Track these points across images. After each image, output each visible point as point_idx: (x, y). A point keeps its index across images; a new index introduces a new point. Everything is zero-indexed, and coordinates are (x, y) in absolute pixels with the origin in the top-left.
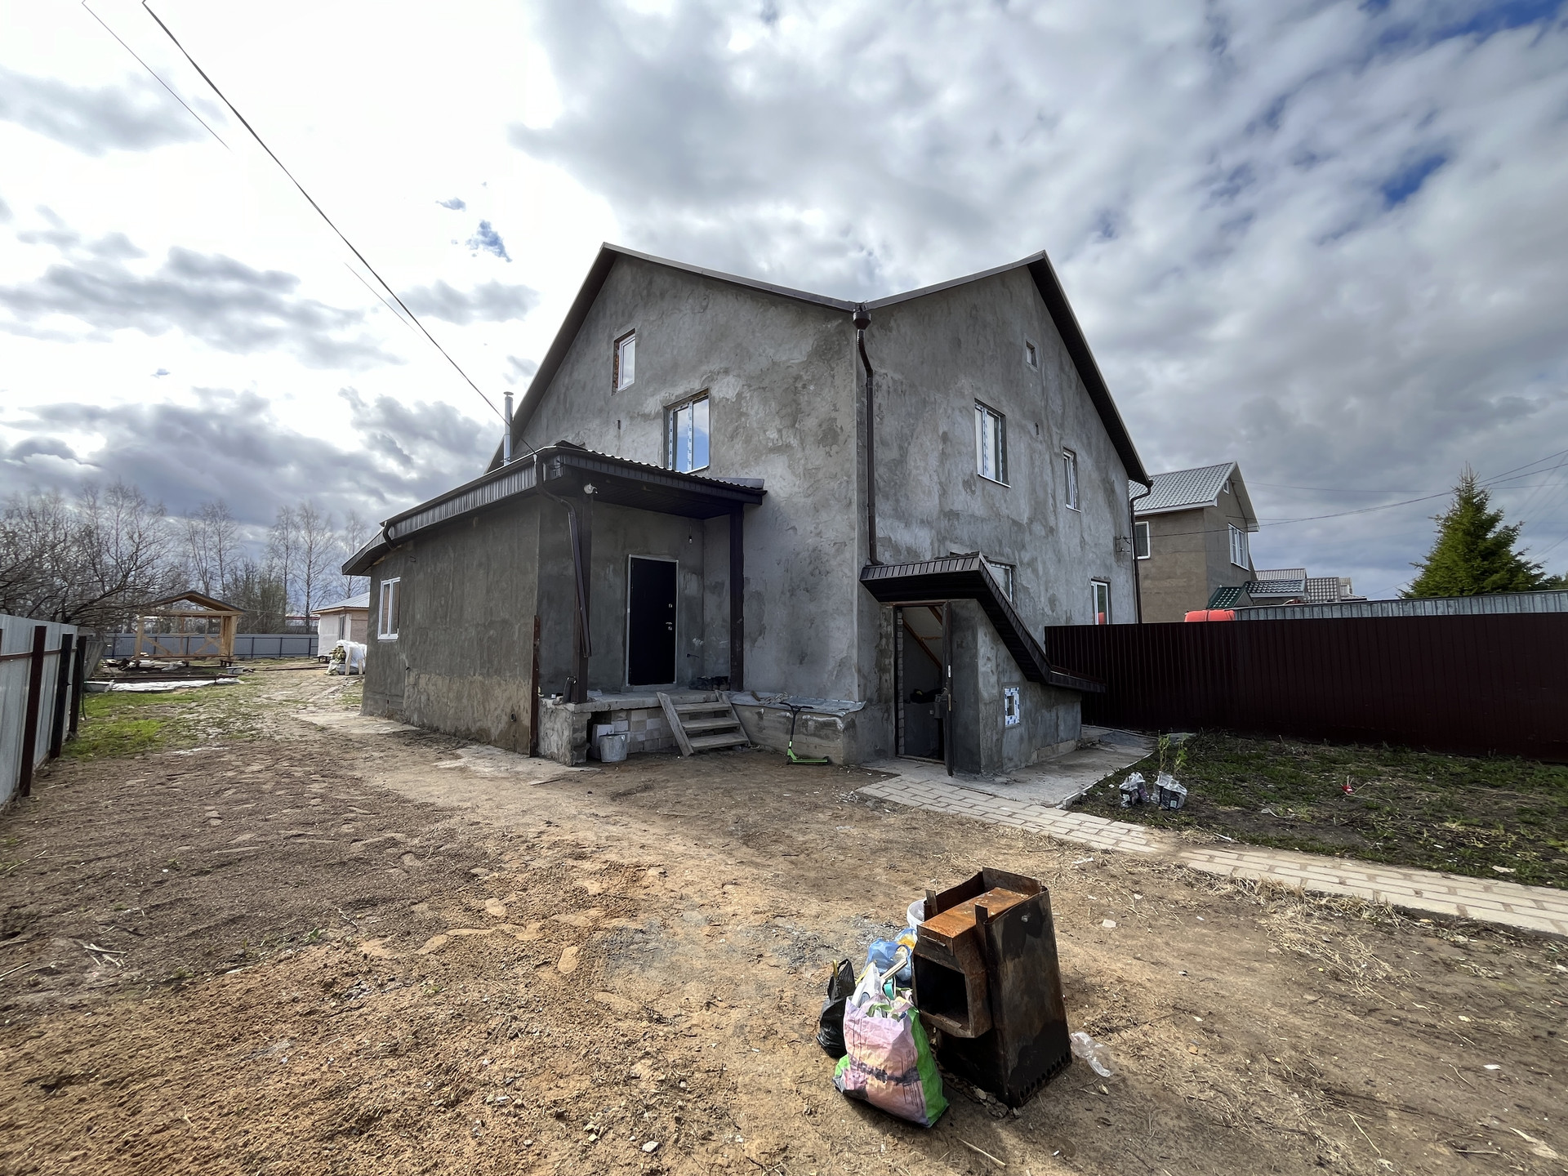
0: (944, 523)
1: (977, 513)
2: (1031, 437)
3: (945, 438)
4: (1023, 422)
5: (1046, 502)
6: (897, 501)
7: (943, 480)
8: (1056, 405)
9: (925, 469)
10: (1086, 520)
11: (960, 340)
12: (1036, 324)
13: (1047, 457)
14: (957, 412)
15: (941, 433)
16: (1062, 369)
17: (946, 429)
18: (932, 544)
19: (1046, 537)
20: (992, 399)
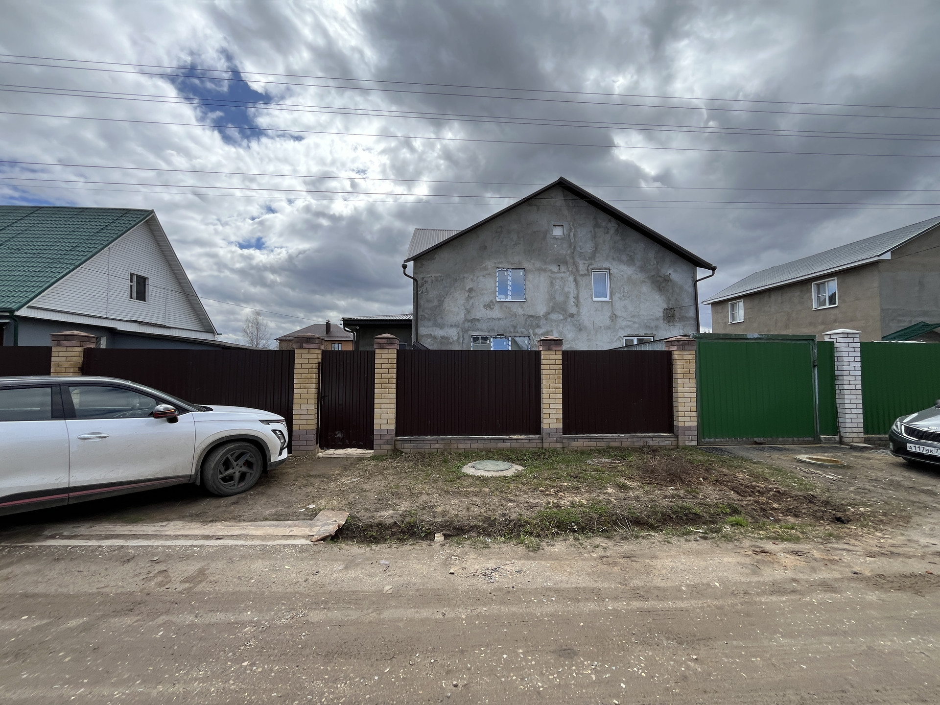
0: (467, 325)
1: (494, 317)
2: (552, 272)
3: (471, 290)
4: (544, 267)
5: (565, 302)
6: (436, 320)
7: (468, 307)
8: (588, 247)
9: (455, 306)
10: (618, 304)
11: (486, 246)
12: (566, 212)
13: (571, 279)
14: (481, 277)
15: (467, 289)
16: (597, 225)
17: (471, 286)
18: (458, 333)
19: (566, 319)
20: (512, 264)
